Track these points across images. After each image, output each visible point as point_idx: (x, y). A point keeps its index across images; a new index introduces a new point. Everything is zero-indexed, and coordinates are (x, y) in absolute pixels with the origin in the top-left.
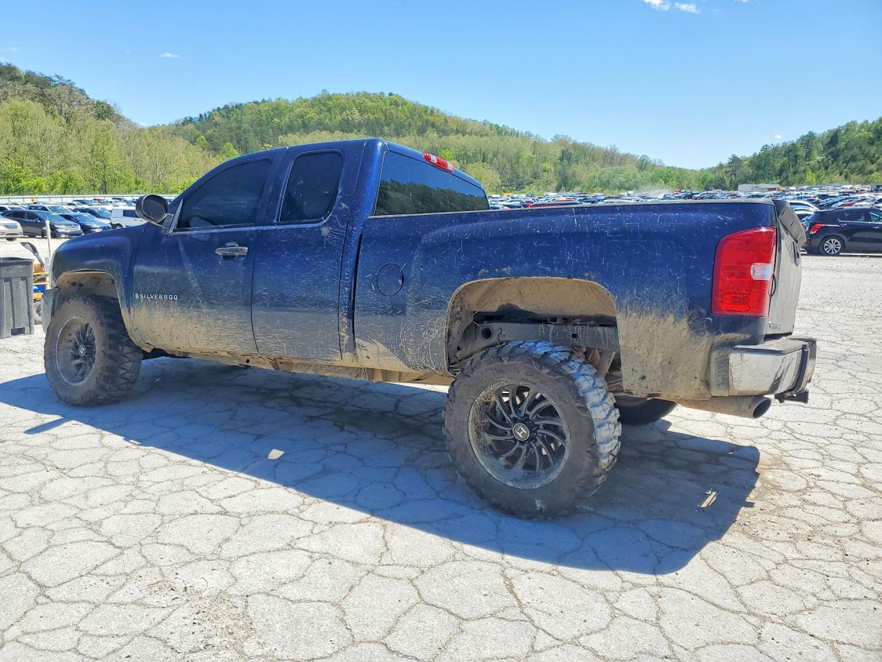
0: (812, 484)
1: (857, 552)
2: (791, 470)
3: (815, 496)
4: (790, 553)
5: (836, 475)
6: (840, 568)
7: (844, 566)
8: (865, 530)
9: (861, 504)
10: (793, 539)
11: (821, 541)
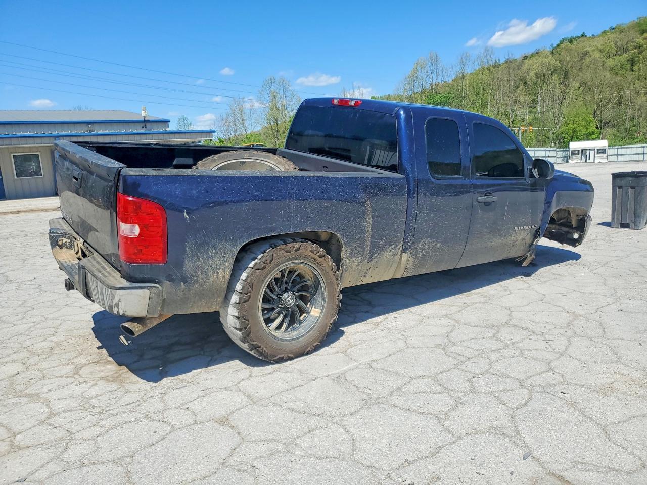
0: (76, 376)
1: (21, 354)
2: (102, 379)
3: (67, 369)
4: (55, 339)
5: (65, 392)
6: (26, 344)
7: (25, 345)
8: (21, 365)
9: (32, 379)
10: (58, 344)
11: (44, 350)
